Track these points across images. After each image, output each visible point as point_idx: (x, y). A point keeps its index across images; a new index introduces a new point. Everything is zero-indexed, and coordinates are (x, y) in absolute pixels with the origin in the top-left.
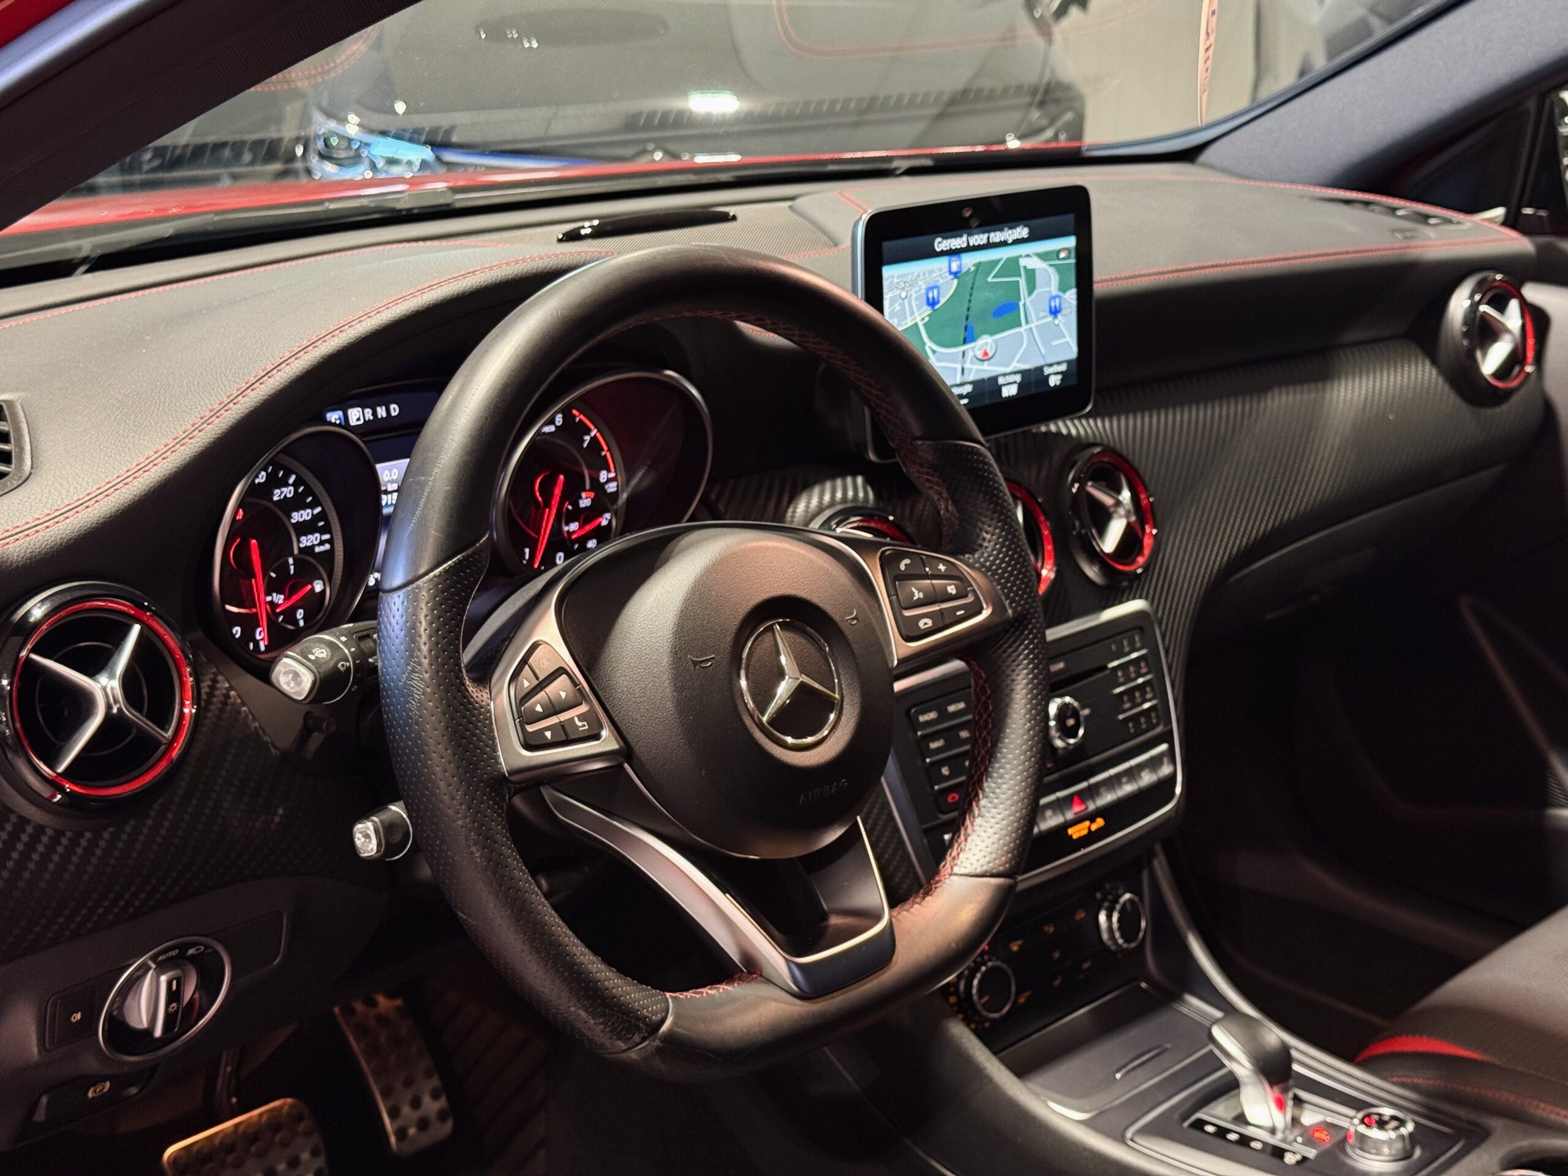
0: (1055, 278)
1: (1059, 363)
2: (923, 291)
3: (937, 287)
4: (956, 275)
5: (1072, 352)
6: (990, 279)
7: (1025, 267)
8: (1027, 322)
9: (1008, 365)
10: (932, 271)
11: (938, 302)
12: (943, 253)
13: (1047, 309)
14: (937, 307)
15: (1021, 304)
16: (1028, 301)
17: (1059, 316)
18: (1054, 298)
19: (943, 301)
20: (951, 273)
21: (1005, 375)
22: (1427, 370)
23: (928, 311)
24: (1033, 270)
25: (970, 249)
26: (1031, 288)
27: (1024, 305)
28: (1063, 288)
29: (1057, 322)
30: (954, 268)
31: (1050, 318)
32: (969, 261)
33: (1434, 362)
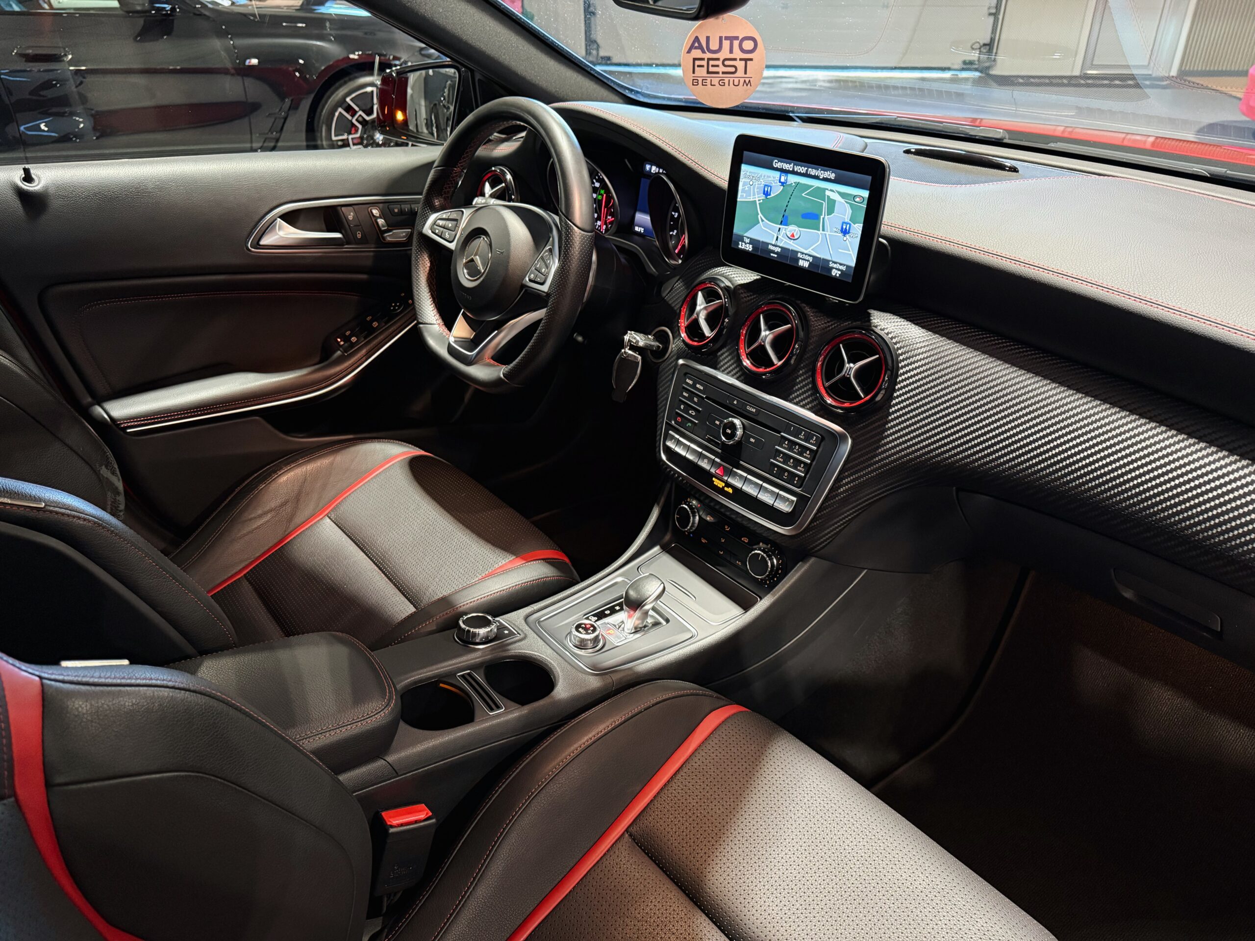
0: (849, 211)
1: (841, 264)
2: (762, 185)
3: (771, 187)
4: (783, 184)
5: (852, 263)
6: (804, 195)
7: (828, 197)
8: (823, 230)
9: (806, 249)
10: (770, 177)
11: (770, 195)
12: (777, 169)
13: (840, 228)
14: (768, 197)
16: (826, 217)
17: (847, 236)
18: (847, 223)
20: (780, 182)
21: (803, 253)
23: (763, 197)
24: (834, 201)
25: (794, 172)
26: (831, 211)
27: (823, 218)
28: (853, 220)
29: (845, 239)
31: (841, 235)
32: (792, 179)
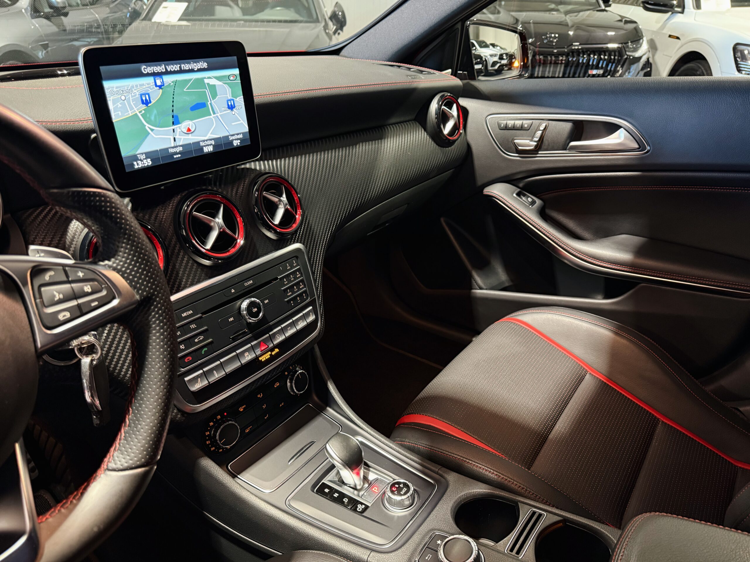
0: (229, 90)
1: (238, 134)
2: (138, 96)
3: (148, 94)
4: (160, 87)
5: (246, 129)
6: (185, 90)
7: (208, 84)
8: (214, 113)
9: (205, 136)
10: (143, 85)
11: (150, 102)
12: (148, 75)
13: (227, 106)
14: (149, 105)
15: (209, 103)
16: (212, 101)
17: (234, 109)
18: (230, 100)
19: (153, 101)
20: (156, 86)
21: (204, 141)
22: (423, 133)
23: (144, 107)
24: (215, 85)
25: (167, 73)
26: (214, 95)
27: (211, 104)
28: (234, 95)
29: (233, 113)
30: (159, 83)
31: (229, 111)
32: (168, 79)
33: (425, 130)
